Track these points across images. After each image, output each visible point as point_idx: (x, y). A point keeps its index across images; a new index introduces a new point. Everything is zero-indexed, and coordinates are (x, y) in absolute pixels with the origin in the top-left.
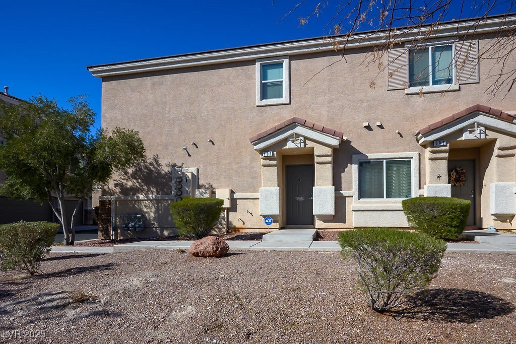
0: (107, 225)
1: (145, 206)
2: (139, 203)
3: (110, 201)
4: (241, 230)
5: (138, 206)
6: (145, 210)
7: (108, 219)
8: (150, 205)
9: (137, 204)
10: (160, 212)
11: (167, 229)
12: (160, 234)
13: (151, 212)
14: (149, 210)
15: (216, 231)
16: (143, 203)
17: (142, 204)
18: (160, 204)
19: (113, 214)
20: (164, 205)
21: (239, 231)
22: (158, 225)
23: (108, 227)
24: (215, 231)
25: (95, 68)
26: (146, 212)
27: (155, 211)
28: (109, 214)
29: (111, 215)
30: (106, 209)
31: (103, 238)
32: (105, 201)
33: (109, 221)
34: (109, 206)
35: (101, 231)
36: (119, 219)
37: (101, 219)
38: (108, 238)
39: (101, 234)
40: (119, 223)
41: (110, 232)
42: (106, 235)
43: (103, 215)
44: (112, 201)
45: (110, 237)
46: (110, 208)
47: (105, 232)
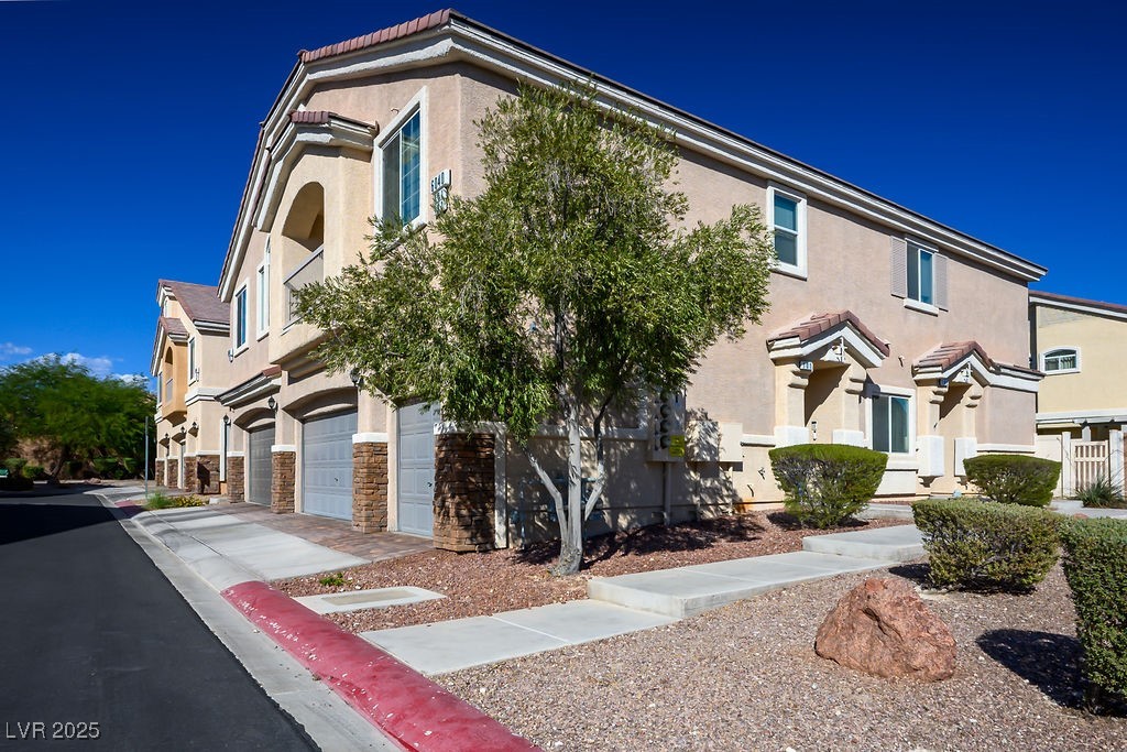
0: (484, 508)
2: (563, 445)
3: (493, 437)
4: (748, 508)
5: (563, 452)
7: (484, 490)
8: (593, 454)
9: (560, 446)
10: (613, 470)
11: (624, 510)
12: (611, 526)
13: (593, 468)
14: (588, 464)
15: (711, 512)
18: (612, 451)
19: (500, 474)
20: (622, 453)
21: (744, 508)
22: (610, 502)
23: (485, 510)
24: (709, 510)
25: (470, 29)
28: (489, 475)
29: (497, 477)
30: (479, 460)
31: (471, 547)
32: (479, 437)
33: (489, 495)
34: (487, 451)
35: (467, 527)
36: (512, 490)
37: (467, 489)
38: (488, 546)
39: (466, 534)
40: (513, 501)
41: (493, 527)
42: (482, 536)
43: (473, 476)
44: (498, 436)
45: (493, 543)
46: (492, 457)
47: (477, 529)
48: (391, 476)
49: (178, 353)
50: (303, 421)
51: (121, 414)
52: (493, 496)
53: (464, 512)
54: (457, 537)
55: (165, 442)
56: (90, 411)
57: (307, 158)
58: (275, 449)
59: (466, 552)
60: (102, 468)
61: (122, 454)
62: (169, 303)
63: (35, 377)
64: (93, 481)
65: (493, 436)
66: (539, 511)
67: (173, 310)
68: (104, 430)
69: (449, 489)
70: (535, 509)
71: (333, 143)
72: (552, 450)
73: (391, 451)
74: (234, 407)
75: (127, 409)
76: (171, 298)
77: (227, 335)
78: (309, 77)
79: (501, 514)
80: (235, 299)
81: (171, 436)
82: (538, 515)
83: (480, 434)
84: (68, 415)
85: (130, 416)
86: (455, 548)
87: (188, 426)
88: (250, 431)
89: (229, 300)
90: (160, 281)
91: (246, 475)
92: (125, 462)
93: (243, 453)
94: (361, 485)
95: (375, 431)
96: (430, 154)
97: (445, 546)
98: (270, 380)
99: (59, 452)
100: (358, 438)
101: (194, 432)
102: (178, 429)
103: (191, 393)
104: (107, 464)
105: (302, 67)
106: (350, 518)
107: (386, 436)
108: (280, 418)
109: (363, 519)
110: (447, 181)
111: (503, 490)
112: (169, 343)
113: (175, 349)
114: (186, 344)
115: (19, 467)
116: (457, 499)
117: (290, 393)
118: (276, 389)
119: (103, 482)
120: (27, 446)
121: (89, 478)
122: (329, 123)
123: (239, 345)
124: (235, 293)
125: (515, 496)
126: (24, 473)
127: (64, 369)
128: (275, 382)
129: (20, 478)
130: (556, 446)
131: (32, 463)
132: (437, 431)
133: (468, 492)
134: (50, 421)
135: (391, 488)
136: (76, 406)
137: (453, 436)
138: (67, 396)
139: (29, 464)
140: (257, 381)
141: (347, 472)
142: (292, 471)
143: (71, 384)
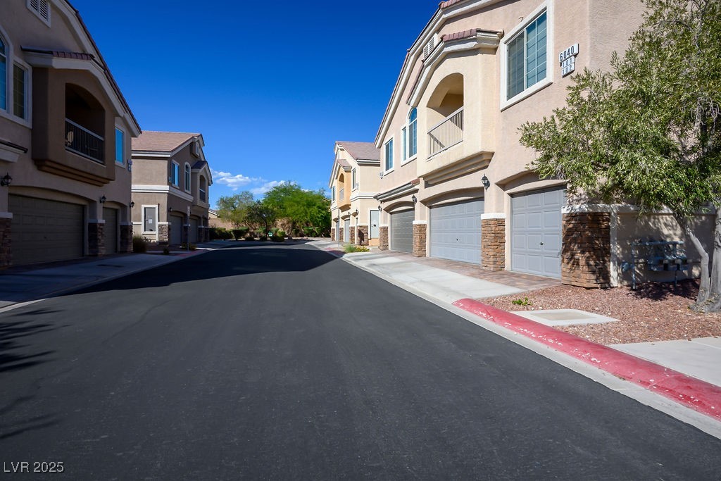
0: (604, 260)
1: (666, 225)
2: (655, 218)
5: (654, 223)
6: (666, 231)
7: (605, 249)
8: (674, 224)
9: (652, 220)
11: (697, 264)
12: (686, 275)
13: (675, 234)
14: (671, 232)
16: (662, 218)
17: (661, 220)
19: (613, 238)
20: (696, 224)
23: (605, 262)
26: (667, 236)
27: (682, 234)
28: (607, 239)
29: (612, 240)
30: (600, 229)
31: (595, 285)
32: (601, 214)
33: (607, 251)
34: (605, 224)
35: (594, 272)
36: (621, 249)
37: (593, 248)
38: (607, 285)
39: (593, 277)
40: (621, 256)
41: (608, 272)
42: (603, 279)
43: (598, 240)
44: (613, 214)
45: (609, 282)
46: (608, 227)
47: (600, 274)
48: (507, 238)
49: (347, 177)
50: (430, 208)
51: (315, 207)
52: (609, 253)
53: (592, 263)
54: (587, 278)
55: (337, 220)
56: (304, 206)
57: (448, 61)
58: (414, 223)
59: (592, 288)
60: (307, 232)
61: (314, 225)
62: (340, 152)
63: (282, 191)
64: (305, 238)
65: (610, 214)
66: (638, 263)
67: (344, 156)
68: (309, 214)
69: (579, 248)
70: (635, 261)
71: (478, 46)
72: (647, 223)
73: (507, 224)
74: (384, 201)
75: (318, 205)
76: (341, 150)
77: (379, 166)
78: (444, 16)
79: (614, 264)
80: (384, 147)
81: (340, 216)
82: (637, 266)
83: (602, 213)
84: (295, 208)
85: (319, 207)
86: (585, 285)
87: (352, 211)
88: (391, 214)
89: (380, 147)
90: (336, 142)
91: (389, 236)
92: (316, 229)
93: (388, 225)
94: (489, 243)
95: (498, 212)
96: (556, 37)
97: (573, 283)
98: (414, 186)
99: (290, 225)
100: (483, 217)
101: (355, 214)
102: (346, 213)
103: (353, 195)
104: (310, 230)
105: (440, 11)
106: (480, 262)
107: (504, 215)
108: (418, 206)
109: (492, 263)
110: (576, 51)
111: (616, 249)
112: (342, 170)
113: (345, 174)
114: (350, 172)
115: (276, 232)
116: (587, 254)
117: (424, 193)
118: (416, 191)
119: (309, 238)
120: (279, 222)
121: (303, 236)
122: (476, 35)
123: (387, 169)
124: (384, 143)
125: (622, 253)
126: (278, 234)
127: (292, 187)
128: (416, 187)
129: (276, 236)
130: (649, 220)
131: (281, 230)
132: (565, 211)
133: (594, 250)
134: (289, 211)
135: (507, 246)
136: (298, 203)
137: (583, 214)
138: (295, 199)
139: (280, 230)
140: (405, 187)
141: (477, 236)
142: (425, 234)
143: (295, 194)
